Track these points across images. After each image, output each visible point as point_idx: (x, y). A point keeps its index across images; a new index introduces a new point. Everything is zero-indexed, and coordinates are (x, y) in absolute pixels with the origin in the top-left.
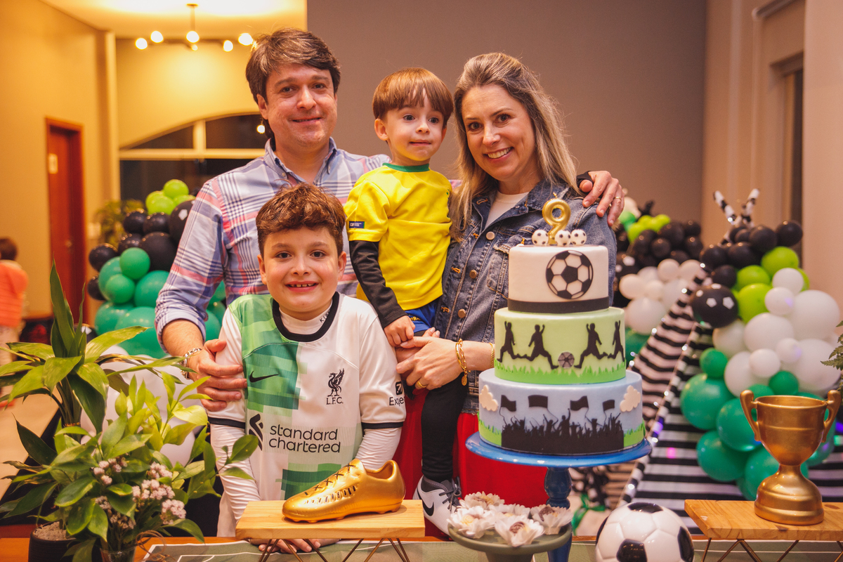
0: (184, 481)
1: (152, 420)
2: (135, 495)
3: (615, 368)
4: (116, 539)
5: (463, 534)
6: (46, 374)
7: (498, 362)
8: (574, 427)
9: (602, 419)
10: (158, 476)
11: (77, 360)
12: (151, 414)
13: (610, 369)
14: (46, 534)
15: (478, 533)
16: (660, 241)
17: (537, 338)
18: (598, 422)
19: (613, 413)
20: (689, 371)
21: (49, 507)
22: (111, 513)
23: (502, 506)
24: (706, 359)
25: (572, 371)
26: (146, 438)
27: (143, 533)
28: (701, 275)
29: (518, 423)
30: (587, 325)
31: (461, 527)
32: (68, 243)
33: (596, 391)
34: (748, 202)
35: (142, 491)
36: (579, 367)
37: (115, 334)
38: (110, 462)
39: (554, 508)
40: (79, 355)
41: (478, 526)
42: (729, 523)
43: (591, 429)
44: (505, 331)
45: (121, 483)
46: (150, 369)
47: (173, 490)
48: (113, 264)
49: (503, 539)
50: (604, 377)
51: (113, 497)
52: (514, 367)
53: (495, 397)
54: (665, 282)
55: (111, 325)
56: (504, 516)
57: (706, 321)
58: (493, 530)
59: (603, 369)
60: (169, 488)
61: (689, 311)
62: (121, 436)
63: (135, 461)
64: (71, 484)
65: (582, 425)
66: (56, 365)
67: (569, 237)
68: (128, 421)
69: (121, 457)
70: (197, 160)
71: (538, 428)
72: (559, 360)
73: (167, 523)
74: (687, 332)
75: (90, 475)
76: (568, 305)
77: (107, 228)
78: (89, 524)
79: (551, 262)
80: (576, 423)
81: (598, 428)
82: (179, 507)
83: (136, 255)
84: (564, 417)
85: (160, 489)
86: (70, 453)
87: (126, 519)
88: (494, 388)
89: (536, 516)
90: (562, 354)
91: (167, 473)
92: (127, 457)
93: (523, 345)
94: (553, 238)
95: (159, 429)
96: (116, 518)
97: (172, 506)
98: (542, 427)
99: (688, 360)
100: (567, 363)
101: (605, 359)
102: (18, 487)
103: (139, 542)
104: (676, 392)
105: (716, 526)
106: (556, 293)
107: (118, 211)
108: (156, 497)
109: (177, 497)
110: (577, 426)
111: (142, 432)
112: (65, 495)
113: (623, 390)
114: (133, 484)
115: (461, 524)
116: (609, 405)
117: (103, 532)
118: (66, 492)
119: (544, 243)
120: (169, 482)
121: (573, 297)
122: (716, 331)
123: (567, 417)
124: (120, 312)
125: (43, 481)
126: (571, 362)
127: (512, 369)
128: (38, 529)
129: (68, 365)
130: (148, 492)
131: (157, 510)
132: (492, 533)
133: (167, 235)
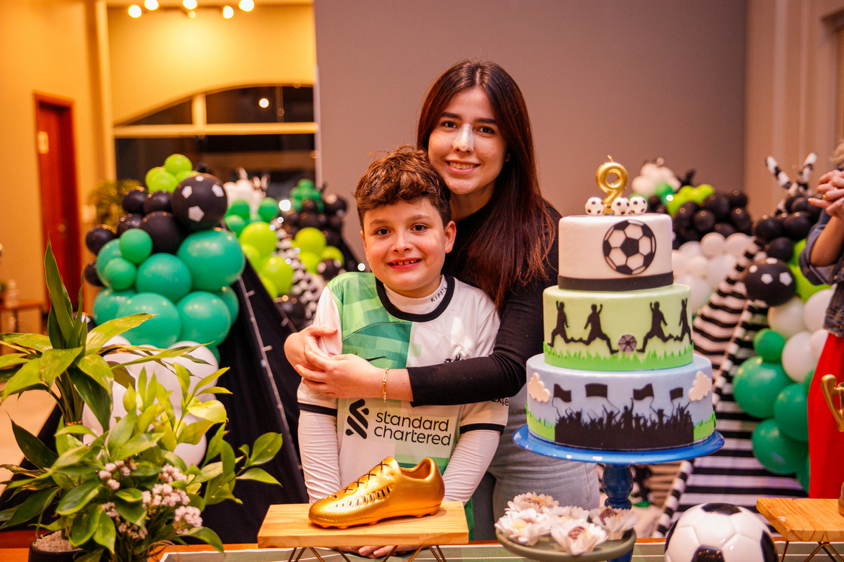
0: (200, 485)
1: (164, 415)
2: (145, 501)
3: (683, 352)
4: (126, 550)
5: (515, 541)
6: (43, 368)
7: (549, 347)
8: (638, 418)
9: (670, 410)
10: (170, 479)
11: (77, 351)
12: (163, 410)
13: (676, 353)
14: (47, 545)
15: (531, 539)
16: (703, 214)
17: (594, 319)
18: (665, 412)
19: (682, 402)
20: (742, 354)
21: (50, 515)
22: (118, 522)
23: (558, 509)
24: (762, 341)
25: (635, 356)
26: (157, 437)
27: (155, 543)
28: (753, 248)
29: (574, 416)
30: (651, 304)
31: (512, 533)
32: (62, 228)
33: (662, 378)
34: (804, 168)
35: (153, 497)
36: (642, 351)
37: (118, 322)
38: (118, 464)
39: (616, 510)
40: (79, 346)
41: (532, 532)
42: (811, 524)
43: (657, 421)
44: (557, 312)
45: (131, 487)
46: (159, 361)
47: (187, 495)
48: (111, 247)
49: (560, 545)
50: (669, 362)
51: (121, 503)
52: (568, 353)
53: (546, 386)
54: (709, 257)
55: (112, 314)
56: (560, 520)
57: (761, 299)
58: (549, 535)
59: (669, 353)
60: (183, 493)
61: (740, 288)
62: (129, 435)
63: (146, 463)
64: (74, 490)
65: (647, 417)
66: (55, 358)
67: (628, 205)
68: (137, 418)
69: (129, 459)
70: (197, 137)
71: (597, 420)
72: (619, 344)
73: (181, 532)
74: (738, 312)
75: (95, 479)
76: (628, 282)
77: (103, 211)
78: (94, 534)
79: (609, 234)
80: (640, 415)
81: (665, 420)
82: (194, 515)
83: (136, 237)
84: (626, 408)
85: (173, 494)
86: (73, 455)
87: (136, 528)
88: (545, 376)
89: (597, 519)
90: (623, 337)
91: (181, 477)
92: (136, 458)
93: (578, 328)
94: (609, 207)
95: (172, 427)
96: (125, 527)
97: (187, 513)
98: (601, 420)
99: (741, 343)
100: (628, 347)
101: (671, 341)
102: (15, 493)
103: (152, 553)
104: (728, 377)
105: (797, 528)
106: (615, 268)
107: (113, 192)
108: (168, 503)
109: (193, 503)
110: (641, 418)
111: (153, 431)
112: (67, 502)
113: (692, 376)
114: (144, 489)
115: (512, 529)
116: (677, 393)
117: (109, 542)
118: (69, 498)
119: (599, 212)
120: (184, 487)
121: (634, 272)
122: (772, 310)
123: (629, 407)
124: (120, 299)
125: (43, 486)
126: (633, 345)
127: (565, 354)
128: (38, 540)
129: (68, 356)
130: (160, 498)
131: (171, 518)
132: (547, 539)
133: (170, 215)
